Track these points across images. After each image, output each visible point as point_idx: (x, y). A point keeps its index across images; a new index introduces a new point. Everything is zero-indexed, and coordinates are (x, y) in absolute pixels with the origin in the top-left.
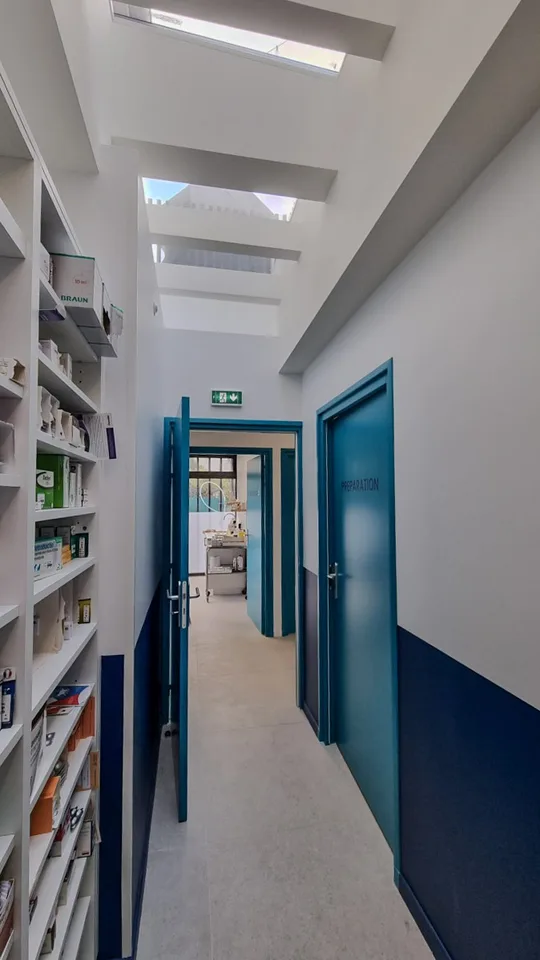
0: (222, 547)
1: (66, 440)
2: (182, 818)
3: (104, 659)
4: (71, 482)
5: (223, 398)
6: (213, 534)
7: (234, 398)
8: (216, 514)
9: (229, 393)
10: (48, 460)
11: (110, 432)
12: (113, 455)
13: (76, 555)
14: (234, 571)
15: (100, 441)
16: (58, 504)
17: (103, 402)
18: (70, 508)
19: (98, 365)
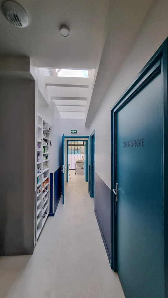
0: (79, 163)
1: (46, 145)
2: (63, 204)
3: (50, 173)
4: (46, 150)
5: (73, 132)
6: (77, 160)
7: (75, 132)
8: (79, 155)
9: (74, 131)
10: (44, 147)
11: (51, 142)
12: (51, 146)
13: (46, 159)
14: (81, 168)
15: (49, 144)
16: (44, 152)
17: (50, 139)
18: (46, 153)
19: (49, 133)
